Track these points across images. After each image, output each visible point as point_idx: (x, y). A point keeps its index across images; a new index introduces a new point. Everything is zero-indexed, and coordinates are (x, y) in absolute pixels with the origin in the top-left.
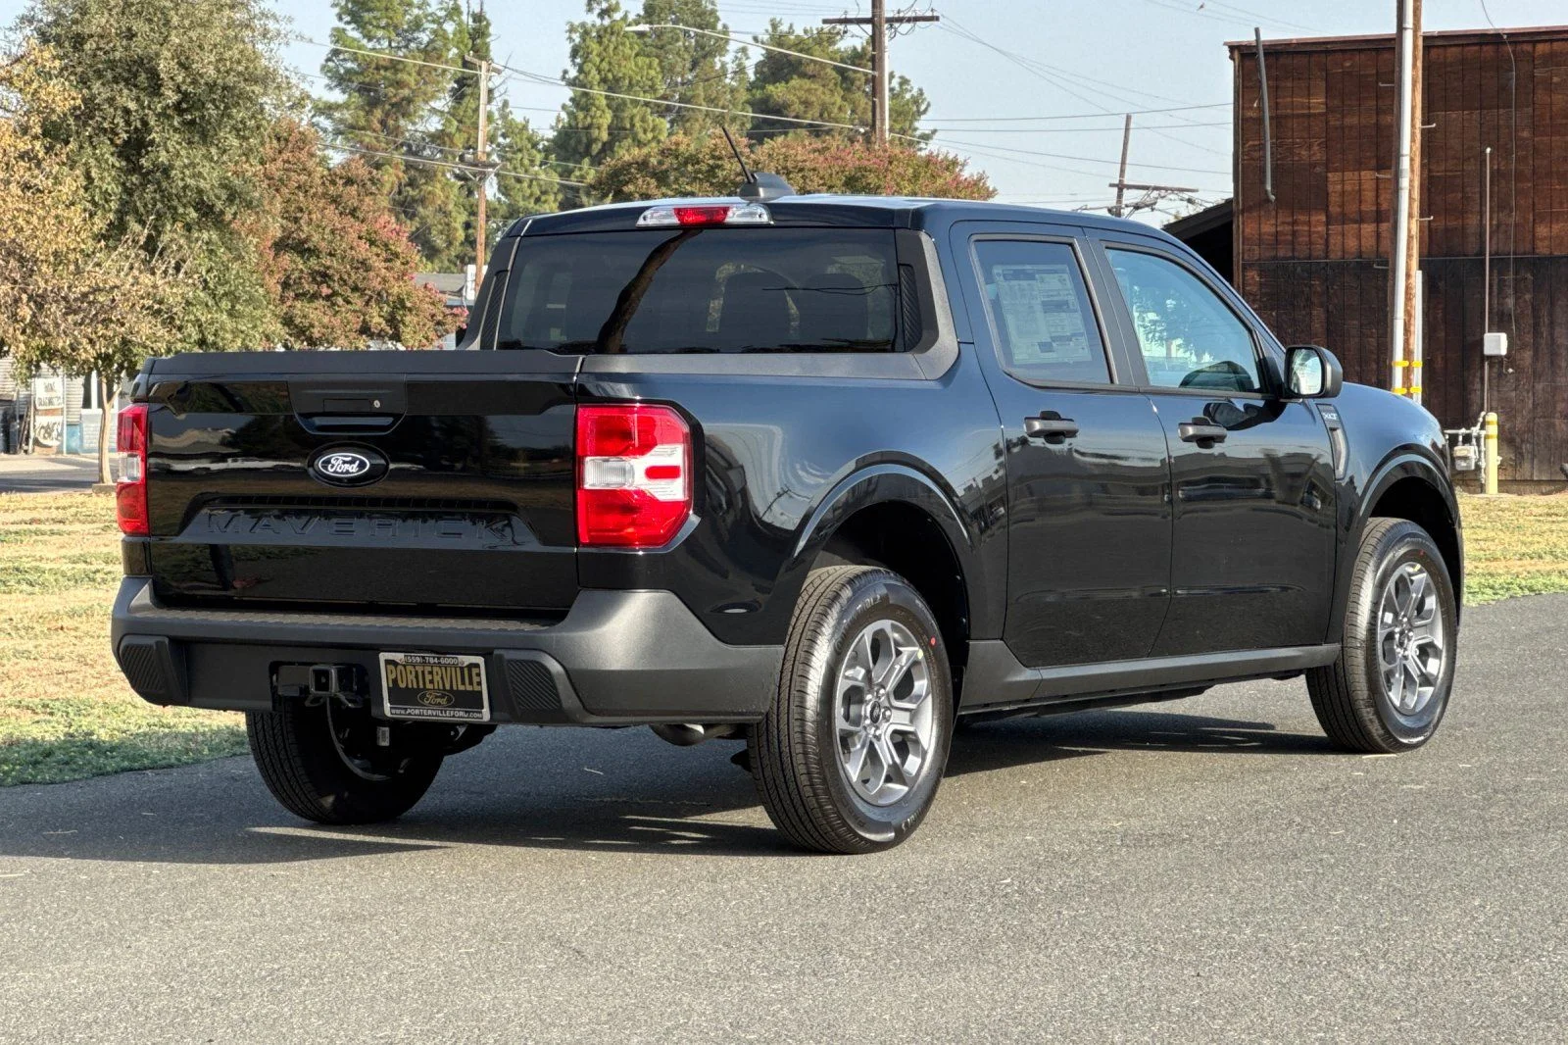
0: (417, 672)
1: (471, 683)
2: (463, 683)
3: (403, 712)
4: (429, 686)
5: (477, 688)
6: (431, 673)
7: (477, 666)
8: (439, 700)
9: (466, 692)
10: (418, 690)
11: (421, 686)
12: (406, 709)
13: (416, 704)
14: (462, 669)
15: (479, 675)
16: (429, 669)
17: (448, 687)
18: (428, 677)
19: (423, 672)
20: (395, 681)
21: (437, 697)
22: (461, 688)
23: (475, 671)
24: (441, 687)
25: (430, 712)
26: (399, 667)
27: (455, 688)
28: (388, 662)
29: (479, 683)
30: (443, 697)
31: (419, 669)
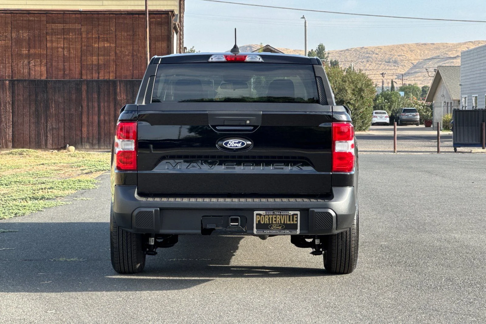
0: (269, 218)
1: (293, 221)
2: (289, 221)
3: (262, 232)
4: (274, 222)
5: (295, 222)
6: (276, 218)
7: (297, 215)
8: (278, 227)
9: (290, 224)
10: (269, 224)
11: (271, 223)
12: (264, 231)
13: (268, 229)
14: (289, 216)
15: (297, 218)
16: (275, 216)
17: (283, 222)
18: (274, 219)
19: (272, 218)
20: (259, 221)
21: (277, 226)
22: (288, 222)
23: (295, 216)
24: (279, 223)
25: (274, 232)
26: (262, 216)
27: (286, 223)
28: (257, 214)
29: (297, 221)
30: (280, 226)
31: (271, 217)
